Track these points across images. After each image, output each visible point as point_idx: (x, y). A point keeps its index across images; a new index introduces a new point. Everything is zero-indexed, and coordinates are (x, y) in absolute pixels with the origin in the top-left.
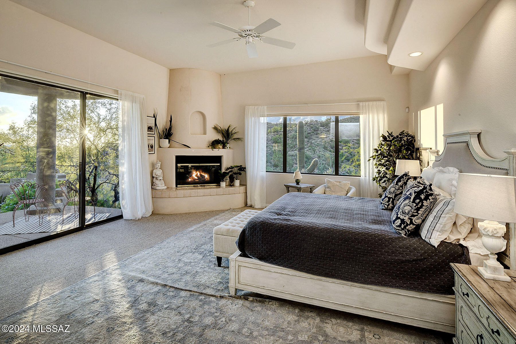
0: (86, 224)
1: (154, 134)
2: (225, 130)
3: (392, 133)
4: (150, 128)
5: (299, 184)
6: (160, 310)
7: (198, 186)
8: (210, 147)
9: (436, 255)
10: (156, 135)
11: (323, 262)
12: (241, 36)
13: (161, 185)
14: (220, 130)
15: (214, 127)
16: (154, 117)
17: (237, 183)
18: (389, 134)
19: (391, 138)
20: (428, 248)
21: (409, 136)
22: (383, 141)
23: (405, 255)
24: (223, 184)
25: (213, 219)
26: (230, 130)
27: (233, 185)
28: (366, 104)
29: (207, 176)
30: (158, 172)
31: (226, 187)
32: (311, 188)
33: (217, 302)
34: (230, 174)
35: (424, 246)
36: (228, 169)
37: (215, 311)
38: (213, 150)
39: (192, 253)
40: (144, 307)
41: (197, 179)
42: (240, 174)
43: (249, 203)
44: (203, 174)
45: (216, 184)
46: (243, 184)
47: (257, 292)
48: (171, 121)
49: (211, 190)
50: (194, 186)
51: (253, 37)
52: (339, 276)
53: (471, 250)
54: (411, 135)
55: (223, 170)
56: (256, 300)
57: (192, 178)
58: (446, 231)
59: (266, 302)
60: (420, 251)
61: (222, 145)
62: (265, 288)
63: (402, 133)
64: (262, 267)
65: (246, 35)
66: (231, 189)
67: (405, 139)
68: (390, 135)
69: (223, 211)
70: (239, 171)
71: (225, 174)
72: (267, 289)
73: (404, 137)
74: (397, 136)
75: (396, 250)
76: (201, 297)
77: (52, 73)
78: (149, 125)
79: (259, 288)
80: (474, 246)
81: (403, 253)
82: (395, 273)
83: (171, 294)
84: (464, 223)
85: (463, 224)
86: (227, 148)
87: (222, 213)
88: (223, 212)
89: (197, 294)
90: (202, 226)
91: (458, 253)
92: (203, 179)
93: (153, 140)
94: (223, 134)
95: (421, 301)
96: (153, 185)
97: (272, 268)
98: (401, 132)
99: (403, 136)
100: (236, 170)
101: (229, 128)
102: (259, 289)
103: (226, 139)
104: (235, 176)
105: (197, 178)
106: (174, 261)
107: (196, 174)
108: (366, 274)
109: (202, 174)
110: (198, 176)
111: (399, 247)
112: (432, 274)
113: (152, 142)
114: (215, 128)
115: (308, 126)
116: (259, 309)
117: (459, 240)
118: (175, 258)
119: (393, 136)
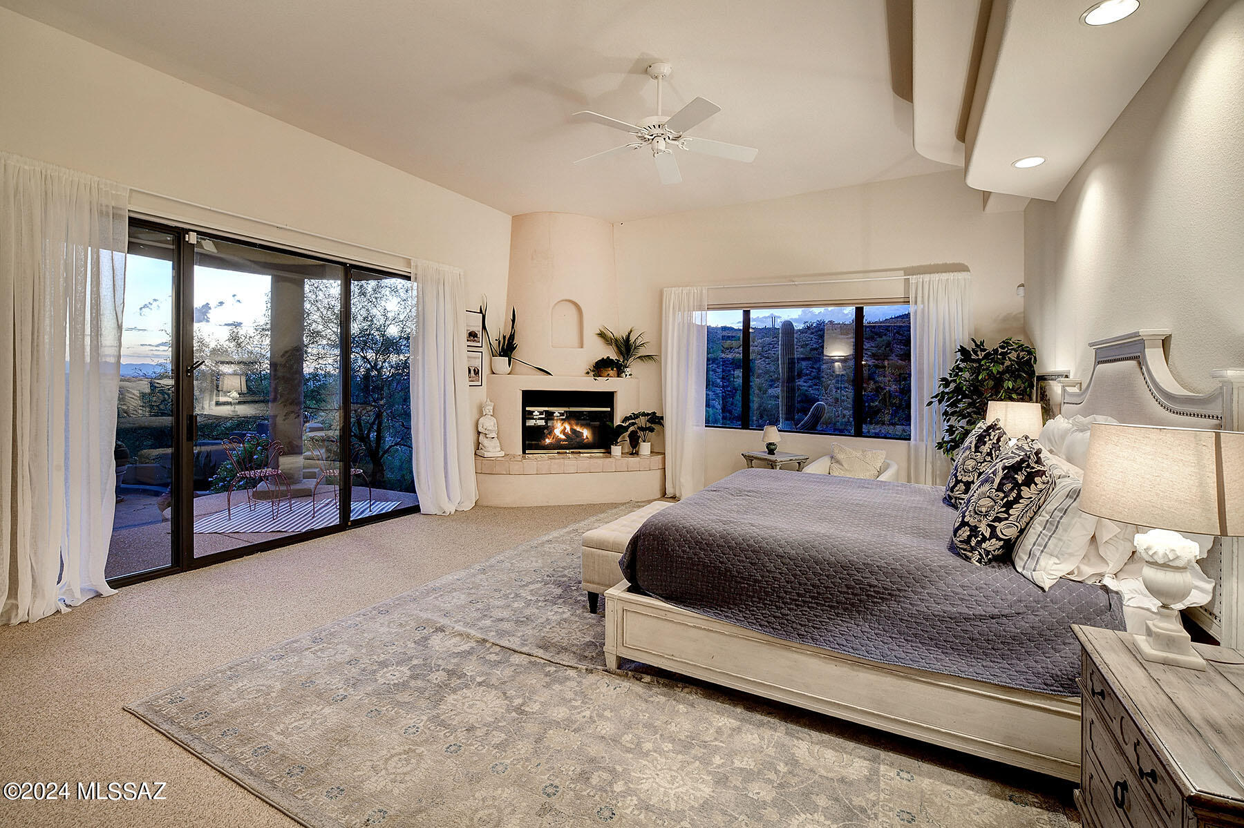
0: (351, 519)
1: (482, 347)
2: (623, 338)
3: (982, 343)
4: (472, 335)
5: (774, 454)
6: (467, 686)
7: (566, 453)
8: (592, 374)
9: (1044, 607)
10: (485, 350)
11: (796, 610)
12: (643, 138)
13: (492, 449)
14: (611, 339)
15: (599, 332)
16: (481, 312)
17: (645, 448)
18: (976, 345)
19: (981, 355)
20: (1026, 592)
21: (1023, 350)
22: (962, 361)
23: (974, 603)
24: (616, 450)
25: (593, 519)
26: (632, 339)
27: (637, 453)
28: (925, 280)
29: (586, 433)
30: (488, 423)
31: (622, 457)
32: (799, 463)
33: (579, 679)
34: (631, 429)
35: (1018, 585)
36: (626, 419)
37: (573, 696)
38: (595, 380)
39: (543, 583)
40: (439, 678)
41: (564, 440)
42: (652, 430)
43: (670, 491)
44: (578, 429)
45: (603, 451)
46: (658, 451)
47: (660, 666)
48: (513, 321)
49: (591, 459)
50: (558, 453)
51: (667, 139)
52: (828, 643)
53: (1129, 599)
54: (1028, 347)
55: (617, 421)
56: (658, 682)
57: (553, 438)
58: (1071, 555)
59: (678, 687)
60: (1009, 597)
61: (615, 369)
62: (674, 658)
63: (1006, 344)
64: (670, 616)
65: (652, 135)
66: (633, 460)
67: (1013, 356)
68: (980, 346)
69: (614, 506)
70: (648, 425)
71: (622, 429)
72: (679, 660)
73: (1010, 353)
74: (996, 351)
75: (953, 592)
76: (548, 669)
77: (288, 228)
78: (472, 329)
79: (663, 657)
80: (1136, 591)
81: (969, 600)
82: (949, 642)
83: (493, 657)
84: (1115, 539)
85: (1111, 542)
86: (626, 375)
87: (611, 509)
88: (615, 508)
89: (543, 661)
90: (569, 533)
91: (1097, 604)
92: (578, 440)
93: (479, 358)
94: (617, 346)
95: (1009, 706)
96: (478, 449)
97: (690, 619)
98: (1003, 342)
99: (1009, 350)
100: (642, 421)
101: (629, 334)
102: (663, 660)
103: (624, 357)
104: (641, 433)
105: (563, 437)
106: (506, 596)
107: (562, 428)
108: (885, 641)
109: (575, 427)
110: (568, 433)
111: (962, 586)
112: (1036, 650)
113: (477, 363)
114: (602, 335)
115: (812, 333)
116: (662, 699)
117: (1102, 575)
118: (508, 592)
119: (985, 350)
